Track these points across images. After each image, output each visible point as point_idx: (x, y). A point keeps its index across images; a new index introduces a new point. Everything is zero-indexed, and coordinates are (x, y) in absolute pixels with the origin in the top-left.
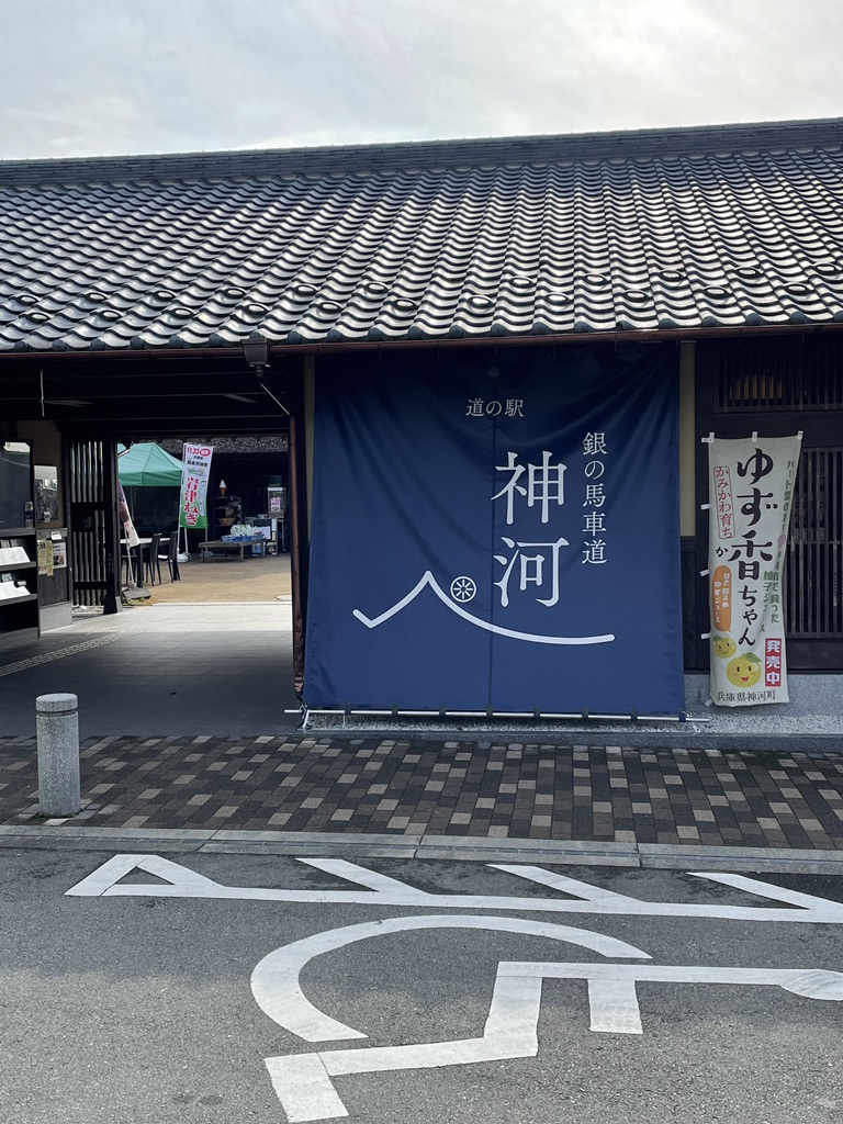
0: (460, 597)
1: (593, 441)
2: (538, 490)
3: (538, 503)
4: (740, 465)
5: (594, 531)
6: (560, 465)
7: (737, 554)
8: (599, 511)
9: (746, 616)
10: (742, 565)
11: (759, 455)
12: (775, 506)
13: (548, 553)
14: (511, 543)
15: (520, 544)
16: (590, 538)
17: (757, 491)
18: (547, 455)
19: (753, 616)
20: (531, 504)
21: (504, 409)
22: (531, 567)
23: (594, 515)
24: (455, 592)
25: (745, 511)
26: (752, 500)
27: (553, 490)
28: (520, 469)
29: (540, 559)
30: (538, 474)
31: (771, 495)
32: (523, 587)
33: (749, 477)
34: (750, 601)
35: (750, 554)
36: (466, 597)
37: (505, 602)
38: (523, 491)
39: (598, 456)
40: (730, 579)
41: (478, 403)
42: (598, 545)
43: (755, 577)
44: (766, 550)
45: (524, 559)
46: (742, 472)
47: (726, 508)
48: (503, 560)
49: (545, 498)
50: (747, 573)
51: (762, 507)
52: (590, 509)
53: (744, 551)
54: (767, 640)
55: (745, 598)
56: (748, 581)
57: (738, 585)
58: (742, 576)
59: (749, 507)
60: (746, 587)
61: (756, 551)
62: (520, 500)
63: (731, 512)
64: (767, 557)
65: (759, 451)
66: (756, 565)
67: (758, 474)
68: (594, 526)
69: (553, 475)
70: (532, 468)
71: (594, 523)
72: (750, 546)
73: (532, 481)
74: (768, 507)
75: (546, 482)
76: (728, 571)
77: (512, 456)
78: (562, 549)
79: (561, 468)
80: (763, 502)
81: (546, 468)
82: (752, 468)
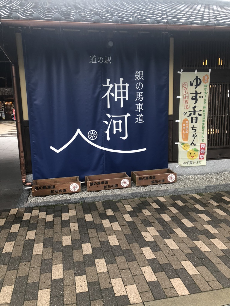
0: (92, 138)
1: (139, 74)
2: (119, 94)
3: (119, 99)
4: (191, 82)
5: (140, 110)
6: (127, 84)
7: (191, 114)
8: (141, 103)
9: (193, 136)
10: (192, 118)
11: (197, 78)
12: (202, 97)
13: (123, 119)
14: (109, 116)
15: (113, 116)
16: (138, 113)
17: (196, 92)
18: (122, 79)
19: (195, 136)
20: (116, 100)
21: (104, 61)
22: (117, 125)
23: (140, 104)
24: (90, 136)
25: (193, 99)
26: (195, 95)
27: (124, 94)
28: (111, 86)
29: (120, 122)
30: (119, 88)
31: (201, 93)
32: (115, 133)
33: (194, 87)
34: (194, 130)
35: (194, 114)
36: (94, 138)
37: (108, 139)
38: (113, 95)
39: (141, 81)
40: (188, 123)
41: (94, 57)
42: (141, 116)
43: (196, 122)
44: (200, 113)
45: (115, 122)
46: (191, 85)
47: (187, 98)
48: (107, 123)
49: (122, 97)
50: (194, 121)
51: (198, 97)
52: (138, 102)
53: (193, 113)
54: (201, 144)
55: (193, 129)
56: (194, 124)
57: (191, 125)
58: (192, 122)
59: (194, 97)
60: (193, 126)
61: (197, 113)
62: (112, 98)
63: (188, 99)
64: (200, 115)
65: (197, 77)
66: (196, 118)
67: (197, 85)
68: (140, 109)
69: (124, 88)
70: (116, 85)
71: (139, 107)
72: (195, 111)
73: (116, 91)
74: (200, 97)
75: (121, 91)
76: (188, 120)
77: (108, 80)
78: (128, 117)
79: (127, 85)
80: (199, 95)
81: (121, 85)
82: (195, 83)
